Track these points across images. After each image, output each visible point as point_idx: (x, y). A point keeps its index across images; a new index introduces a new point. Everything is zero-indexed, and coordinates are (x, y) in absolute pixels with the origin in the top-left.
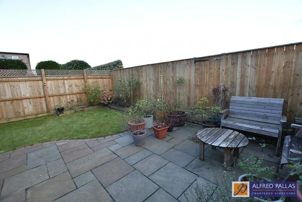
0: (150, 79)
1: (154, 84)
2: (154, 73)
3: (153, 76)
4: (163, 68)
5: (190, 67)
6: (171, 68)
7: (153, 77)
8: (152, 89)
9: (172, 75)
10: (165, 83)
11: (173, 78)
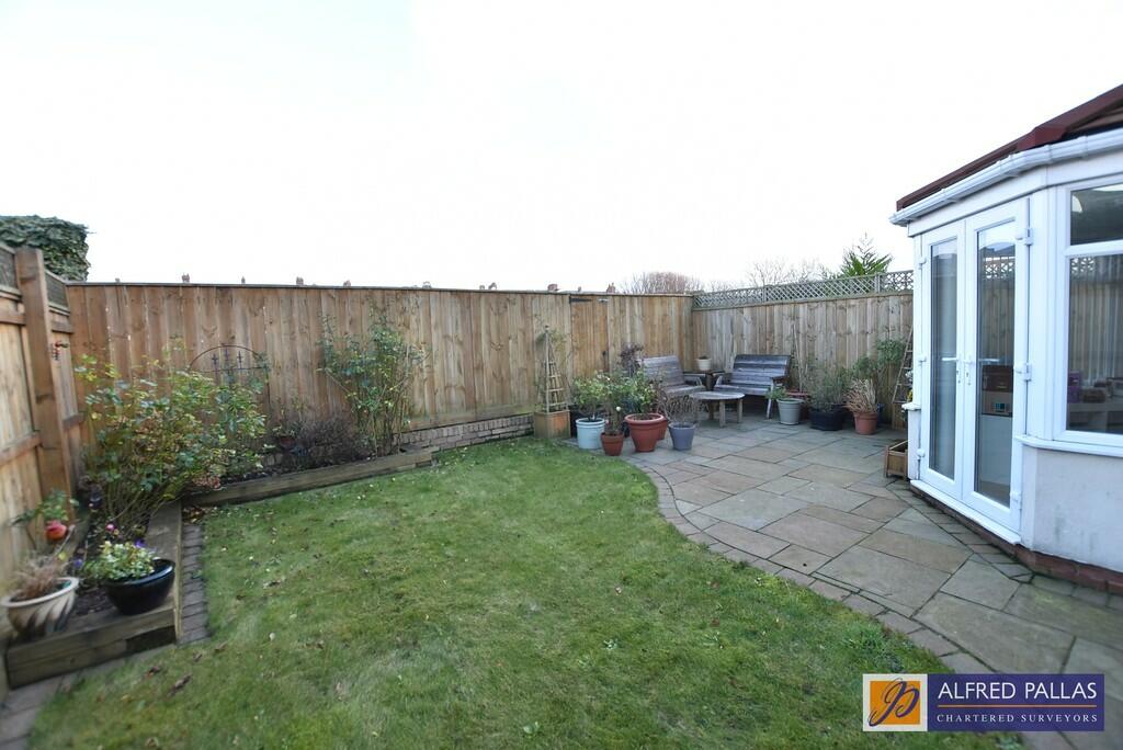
0: (446, 337)
1: (461, 354)
2: (463, 319)
3: (460, 327)
4: (494, 306)
5: (562, 309)
6: (517, 308)
7: (460, 331)
8: (453, 366)
9: (521, 325)
10: (501, 348)
11: (524, 334)
